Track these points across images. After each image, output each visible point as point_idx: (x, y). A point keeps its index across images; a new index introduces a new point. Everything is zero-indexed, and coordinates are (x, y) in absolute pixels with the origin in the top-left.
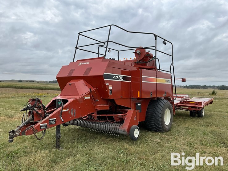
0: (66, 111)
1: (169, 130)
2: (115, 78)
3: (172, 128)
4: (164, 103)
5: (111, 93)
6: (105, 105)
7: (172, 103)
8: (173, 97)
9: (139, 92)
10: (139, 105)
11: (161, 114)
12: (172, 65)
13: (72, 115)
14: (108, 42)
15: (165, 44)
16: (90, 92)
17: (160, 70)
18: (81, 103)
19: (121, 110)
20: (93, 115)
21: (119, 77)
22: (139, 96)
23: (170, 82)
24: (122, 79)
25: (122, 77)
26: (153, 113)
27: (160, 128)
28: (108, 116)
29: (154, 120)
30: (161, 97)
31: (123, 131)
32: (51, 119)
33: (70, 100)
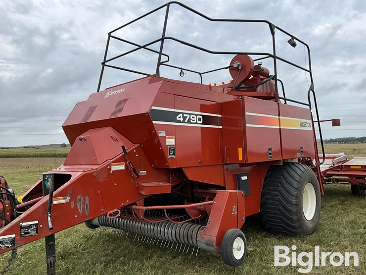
0: (63, 201)
1: (315, 230)
2: (182, 119)
3: (320, 224)
4: (299, 172)
5: (173, 154)
6: (162, 184)
7: (316, 169)
8: (317, 158)
9: (240, 150)
10: (244, 178)
11: (294, 198)
12: (311, 92)
13: (80, 211)
14: (162, 40)
15: (294, 45)
16: (123, 153)
17: (286, 100)
18: (101, 180)
19: (203, 191)
20: (134, 206)
21: (192, 116)
22: (241, 159)
23: (310, 126)
24: (198, 122)
25: (198, 117)
26: (277, 196)
27: (294, 227)
28: (168, 210)
29: (279, 210)
30: (292, 159)
31: (207, 244)
32: (24, 224)
33: (75, 176)
